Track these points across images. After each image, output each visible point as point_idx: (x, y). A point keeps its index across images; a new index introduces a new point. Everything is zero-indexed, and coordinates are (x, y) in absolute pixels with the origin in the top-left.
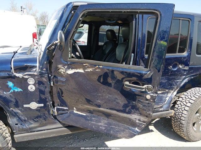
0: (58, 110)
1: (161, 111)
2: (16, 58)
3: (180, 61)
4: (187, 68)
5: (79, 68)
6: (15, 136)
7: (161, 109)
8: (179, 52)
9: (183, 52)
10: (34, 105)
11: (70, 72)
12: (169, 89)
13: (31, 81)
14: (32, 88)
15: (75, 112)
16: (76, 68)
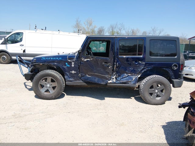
0: (81, 75)
1: (130, 84)
2: (69, 55)
3: (139, 59)
4: (144, 63)
5: (88, 59)
6: (66, 82)
7: (130, 83)
8: (138, 55)
9: (141, 55)
10: (73, 72)
11: (85, 60)
12: (135, 73)
13: (73, 63)
14: (73, 66)
15: (87, 76)
16: (87, 59)
